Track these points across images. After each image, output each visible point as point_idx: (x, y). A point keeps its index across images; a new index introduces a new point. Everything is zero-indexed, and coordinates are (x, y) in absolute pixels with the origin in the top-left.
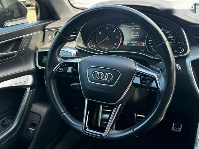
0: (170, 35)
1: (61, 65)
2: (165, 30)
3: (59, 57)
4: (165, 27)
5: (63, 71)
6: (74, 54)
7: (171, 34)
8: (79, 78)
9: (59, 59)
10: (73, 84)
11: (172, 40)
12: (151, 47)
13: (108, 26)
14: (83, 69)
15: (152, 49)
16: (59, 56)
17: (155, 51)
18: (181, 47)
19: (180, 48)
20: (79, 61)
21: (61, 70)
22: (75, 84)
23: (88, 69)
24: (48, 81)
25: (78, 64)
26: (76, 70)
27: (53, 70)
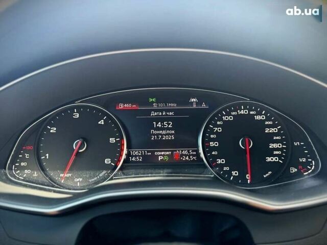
0: (269, 126)
2: (251, 113)
4: (251, 105)
7: (270, 123)
11: (277, 138)
12: (219, 161)
13: (78, 108)
15: (225, 169)
17: (234, 173)
18: (304, 156)
19: (304, 160)
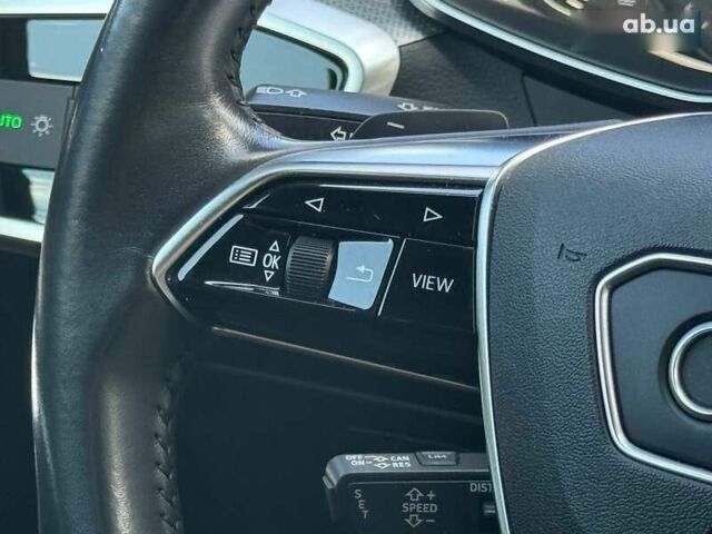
1: (249, 198)
3: (236, 105)
5: (278, 280)
6: (366, 80)
8: (476, 399)
9: (231, 133)
10: (357, 462)
14: (551, 280)
16: (228, 81)
20: (493, 176)
21: (254, 274)
22: (381, 463)
23: (614, 286)
24: (68, 396)
25: (475, 204)
26: (445, 285)
27: (142, 263)
